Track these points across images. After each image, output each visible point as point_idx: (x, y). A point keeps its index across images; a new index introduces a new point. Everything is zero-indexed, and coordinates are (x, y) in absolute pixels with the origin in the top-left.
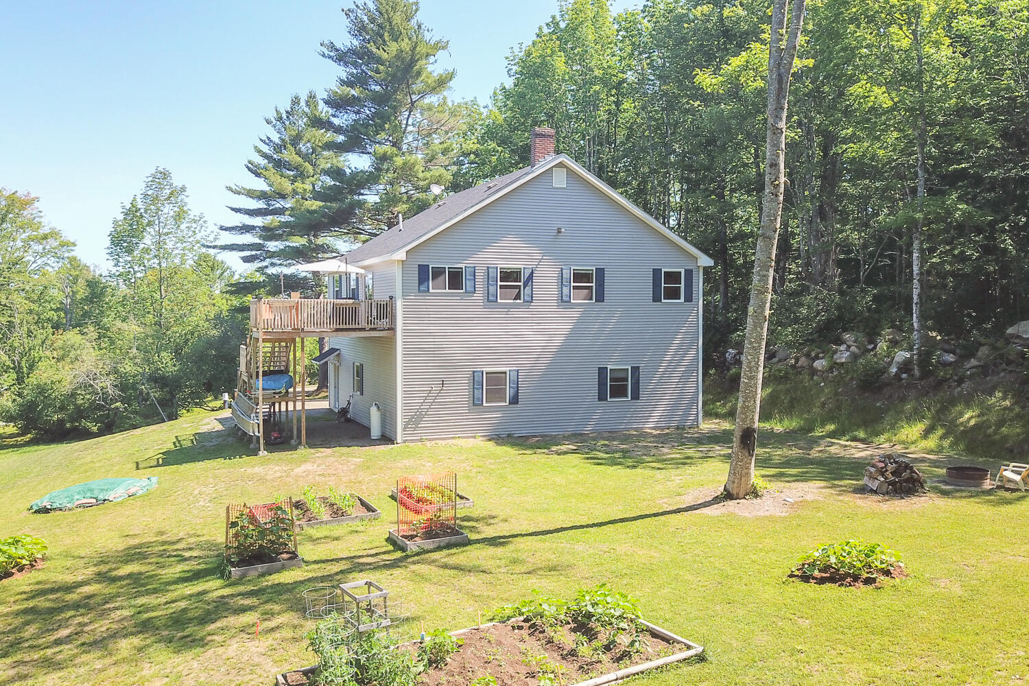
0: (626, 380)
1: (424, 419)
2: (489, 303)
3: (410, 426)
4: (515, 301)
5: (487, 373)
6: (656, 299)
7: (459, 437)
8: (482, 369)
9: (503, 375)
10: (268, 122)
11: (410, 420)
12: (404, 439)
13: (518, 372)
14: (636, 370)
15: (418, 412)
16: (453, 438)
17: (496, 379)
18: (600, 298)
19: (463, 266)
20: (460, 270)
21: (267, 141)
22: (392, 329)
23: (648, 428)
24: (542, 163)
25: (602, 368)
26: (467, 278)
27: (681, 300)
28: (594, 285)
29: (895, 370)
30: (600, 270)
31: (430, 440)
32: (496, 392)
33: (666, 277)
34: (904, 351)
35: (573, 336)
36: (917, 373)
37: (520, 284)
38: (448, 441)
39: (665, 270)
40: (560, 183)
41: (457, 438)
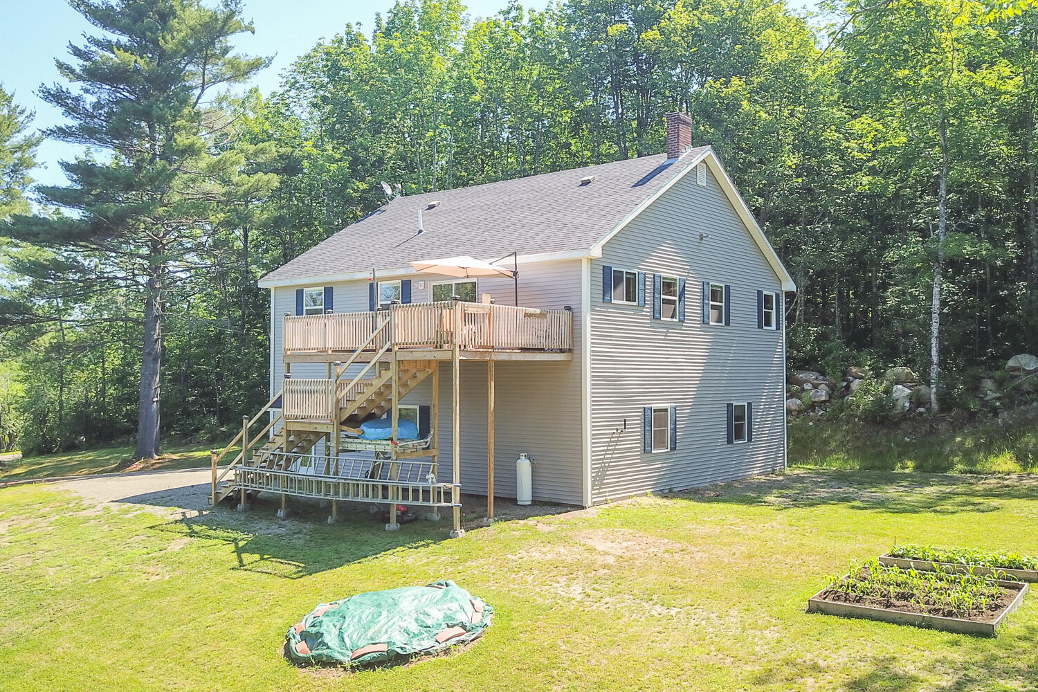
0: (744, 419)
1: (608, 473)
2: (654, 321)
3: (596, 483)
4: (672, 319)
5: (654, 411)
6: (760, 325)
7: (635, 495)
8: (651, 405)
9: (666, 413)
11: (597, 474)
12: (593, 500)
13: (675, 410)
14: (750, 406)
15: (603, 463)
16: (630, 497)
17: (661, 419)
18: (728, 321)
19: (636, 271)
20: (634, 276)
22: (570, 350)
23: (756, 474)
24: (685, 155)
25: (729, 405)
26: (639, 287)
27: (774, 327)
28: (723, 304)
29: (907, 405)
30: (727, 288)
31: (613, 501)
32: (660, 436)
33: (765, 301)
34: (900, 387)
35: (710, 363)
36: (935, 406)
37: (676, 298)
38: (629, 501)
39: (764, 293)
40: (702, 180)
41: (633, 496)
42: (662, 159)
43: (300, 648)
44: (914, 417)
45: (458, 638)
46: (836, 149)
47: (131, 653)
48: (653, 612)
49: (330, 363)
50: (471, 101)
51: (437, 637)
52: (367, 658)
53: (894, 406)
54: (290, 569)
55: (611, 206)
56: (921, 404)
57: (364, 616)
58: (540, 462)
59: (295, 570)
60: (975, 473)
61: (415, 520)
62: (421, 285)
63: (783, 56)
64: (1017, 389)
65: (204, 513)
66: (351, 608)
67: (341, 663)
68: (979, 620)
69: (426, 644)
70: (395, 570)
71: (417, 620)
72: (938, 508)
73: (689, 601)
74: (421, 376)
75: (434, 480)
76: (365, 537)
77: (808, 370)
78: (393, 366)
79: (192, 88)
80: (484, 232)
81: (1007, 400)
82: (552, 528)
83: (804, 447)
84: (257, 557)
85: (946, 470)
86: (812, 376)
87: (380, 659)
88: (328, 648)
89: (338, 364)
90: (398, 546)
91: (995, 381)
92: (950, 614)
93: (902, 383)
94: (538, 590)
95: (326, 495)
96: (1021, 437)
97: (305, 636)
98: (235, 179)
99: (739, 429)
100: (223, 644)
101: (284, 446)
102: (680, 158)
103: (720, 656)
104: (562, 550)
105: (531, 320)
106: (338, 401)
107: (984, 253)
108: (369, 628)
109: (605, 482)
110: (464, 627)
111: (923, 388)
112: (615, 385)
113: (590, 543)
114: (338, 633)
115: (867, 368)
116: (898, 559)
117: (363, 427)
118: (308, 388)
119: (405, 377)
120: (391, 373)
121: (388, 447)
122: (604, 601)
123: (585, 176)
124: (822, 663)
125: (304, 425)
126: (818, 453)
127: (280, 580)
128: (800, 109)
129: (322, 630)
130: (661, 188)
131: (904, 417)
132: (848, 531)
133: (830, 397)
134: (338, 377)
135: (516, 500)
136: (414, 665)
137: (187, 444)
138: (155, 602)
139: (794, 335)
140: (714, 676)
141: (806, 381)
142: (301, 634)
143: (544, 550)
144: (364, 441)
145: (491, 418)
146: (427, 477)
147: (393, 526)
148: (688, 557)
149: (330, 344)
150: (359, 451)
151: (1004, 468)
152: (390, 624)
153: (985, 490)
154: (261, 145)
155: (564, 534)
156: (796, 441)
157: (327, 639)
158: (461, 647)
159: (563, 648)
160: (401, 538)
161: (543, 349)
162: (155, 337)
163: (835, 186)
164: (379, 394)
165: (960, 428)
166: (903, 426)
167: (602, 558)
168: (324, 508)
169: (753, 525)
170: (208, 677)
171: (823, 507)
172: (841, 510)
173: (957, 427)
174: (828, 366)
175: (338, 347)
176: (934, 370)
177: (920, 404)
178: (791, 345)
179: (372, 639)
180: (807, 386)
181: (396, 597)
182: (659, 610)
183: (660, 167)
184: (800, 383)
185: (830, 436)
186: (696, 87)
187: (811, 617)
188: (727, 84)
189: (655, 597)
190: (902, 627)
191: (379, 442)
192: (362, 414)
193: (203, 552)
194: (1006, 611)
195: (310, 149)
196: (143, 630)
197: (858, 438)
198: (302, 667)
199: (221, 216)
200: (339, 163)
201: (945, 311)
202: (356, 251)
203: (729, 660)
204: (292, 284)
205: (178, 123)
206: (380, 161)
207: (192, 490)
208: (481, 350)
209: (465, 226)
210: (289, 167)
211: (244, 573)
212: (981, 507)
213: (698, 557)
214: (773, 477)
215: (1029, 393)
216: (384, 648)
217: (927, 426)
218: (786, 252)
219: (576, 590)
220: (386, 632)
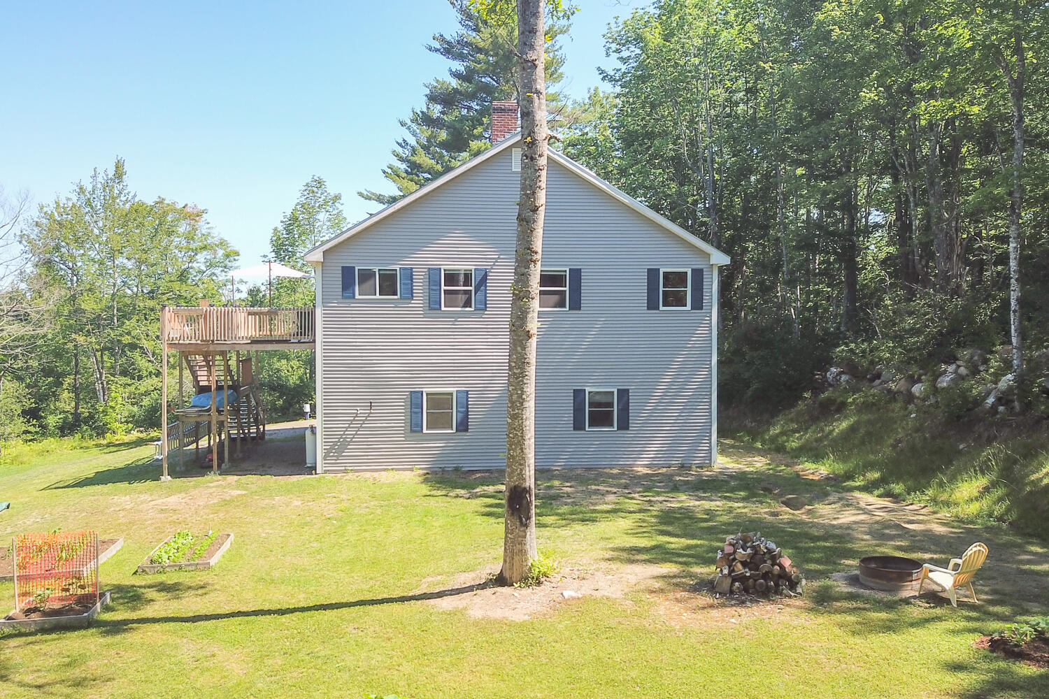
0: (611, 405)
1: (349, 447)
2: (431, 312)
3: (332, 454)
4: (463, 309)
5: (427, 394)
6: (652, 305)
7: (392, 469)
8: (421, 390)
9: (450, 397)
10: (403, 124)
11: (332, 448)
12: (324, 469)
13: (468, 394)
14: (624, 394)
15: (342, 438)
16: (384, 470)
17: (440, 402)
18: (576, 305)
19: (397, 267)
20: (394, 272)
21: (403, 144)
23: (640, 465)
25: (578, 391)
26: (402, 281)
27: (687, 308)
28: (567, 289)
29: (990, 401)
30: (575, 271)
32: (438, 418)
33: (665, 280)
36: (1017, 406)
37: (471, 288)
39: (666, 270)
40: (519, 167)
41: (390, 470)
99: (600, 416)
105: (256, 317)
109: (344, 454)
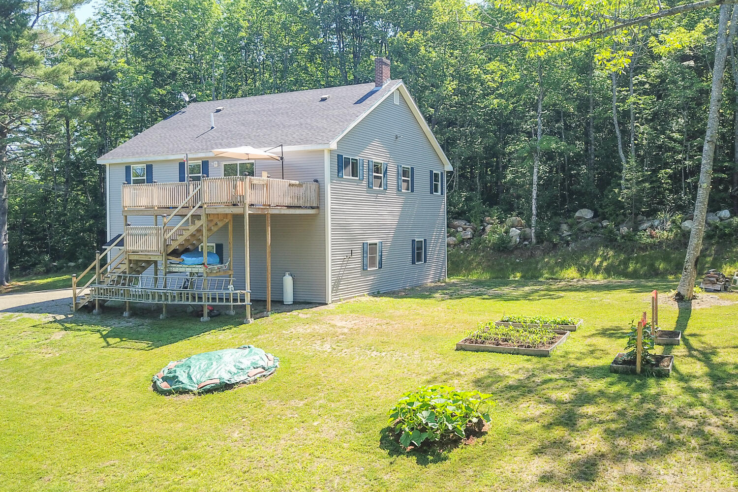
0: (422, 249)
1: (341, 283)
2: (369, 189)
3: (334, 289)
4: (379, 188)
5: (369, 244)
6: (431, 191)
8: (367, 241)
9: (376, 246)
11: (335, 284)
12: (332, 299)
13: (382, 244)
14: (425, 242)
15: (338, 277)
16: (354, 297)
17: (373, 249)
18: (412, 189)
19: (358, 158)
20: (356, 162)
22: (318, 208)
23: (429, 282)
24: (386, 84)
25: (413, 241)
26: (360, 168)
27: (439, 193)
28: (410, 179)
29: (518, 240)
30: (412, 169)
31: (344, 299)
32: (372, 259)
33: (434, 177)
34: (514, 229)
35: (402, 216)
36: (534, 240)
37: (382, 175)
38: (354, 299)
39: (434, 172)
40: (397, 101)
41: (356, 297)
42: (371, 86)
43: (164, 386)
44: (522, 247)
45: (261, 374)
46: (478, 79)
47: (48, 397)
48: (372, 355)
49: (156, 216)
50: (239, 35)
51: (248, 374)
52: (208, 387)
53: (511, 240)
54: (143, 345)
55: (341, 116)
56: (527, 239)
57: (202, 366)
58: (298, 278)
59: (146, 346)
60: (555, 279)
61: (219, 315)
62: (215, 164)
63: (446, 19)
64: (580, 230)
65: (69, 316)
66: (193, 362)
67: (192, 391)
68: (542, 349)
69: (242, 378)
70: (213, 342)
71: (235, 366)
72: (531, 298)
73: (392, 348)
74: (220, 224)
75: (233, 289)
76: (188, 325)
77: (460, 219)
78: (203, 218)
79: (29, 15)
80: (257, 129)
81: (574, 236)
82: (308, 316)
83: (457, 266)
84: (118, 340)
85: (538, 277)
86: (462, 223)
87: (216, 387)
88: (183, 383)
89: (164, 216)
90: (211, 330)
91: (569, 225)
92: (529, 347)
93: (515, 227)
94: (304, 348)
95: (158, 301)
96: (581, 258)
97: (165, 379)
98: (66, 84)
99: (419, 255)
100: (111, 388)
101: (127, 271)
102: (383, 87)
103: (410, 373)
104: (316, 327)
105: (293, 188)
106: (165, 240)
107: (563, 148)
108: (207, 371)
109: (339, 288)
110: (264, 368)
111: (527, 230)
112: (346, 229)
113: (332, 322)
114: (187, 375)
115: (495, 218)
116: (505, 322)
117: (183, 257)
118: (144, 232)
119: (211, 225)
120: (203, 222)
121: (201, 269)
122: (344, 351)
123: (323, 95)
124: (462, 373)
125: (142, 256)
126: (466, 270)
127: (138, 352)
128: (457, 52)
129: (177, 374)
130: (372, 106)
131: (516, 247)
132: (480, 311)
133: (473, 236)
134: (165, 224)
135: (283, 301)
136: (236, 389)
137: (26, 275)
138: (54, 369)
139: (452, 198)
140: (406, 382)
141: (459, 226)
142: (163, 378)
143: (305, 327)
144: (184, 266)
145: (268, 250)
146: (229, 287)
147: (205, 318)
148: (390, 327)
149: (156, 203)
150: (181, 272)
151: (571, 276)
152: (219, 368)
153: (558, 288)
154: (85, 60)
155: (316, 318)
156: (453, 263)
157: (181, 379)
158: (263, 378)
159: (323, 375)
160: (212, 325)
161: (301, 207)
162: (3, 197)
163: (477, 104)
164: (193, 235)
165: (548, 254)
166: (515, 252)
167: (341, 330)
168: (154, 310)
169: (427, 309)
170: (106, 405)
171: (467, 299)
172: (476, 300)
173: (546, 253)
174: (472, 217)
175: (163, 205)
176: (534, 219)
177: (525, 239)
178: (450, 203)
179: (209, 377)
180: (460, 229)
181: (220, 354)
182: (376, 354)
183: (371, 92)
184: (455, 227)
185: (473, 260)
186: (392, 34)
187: (457, 352)
188: (411, 35)
189: (373, 347)
190: (504, 355)
191: (194, 266)
192: (181, 249)
193: (78, 339)
194: (556, 344)
195: (123, 64)
196: (51, 384)
197: (489, 260)
198: (167, 396)
199: (57, 110)
200: (145, 75)
201: (541, 182)
202: (167, 140)
203: (414, 375)
204: (123, 162)
205: (20, 41)
206: (174, 74)
207: (54, 303)
208: (262, 207)
209: (243, 125)
210: (106, 76)
211: (111, 349)
212: (554, 297)
213: (396, 326)
214: (439, 284)
215: (586, 232)
216: (218, 381)
217: (529, 252)
218: (447, 145)
219: (327, 347)
220: (217, 373)
